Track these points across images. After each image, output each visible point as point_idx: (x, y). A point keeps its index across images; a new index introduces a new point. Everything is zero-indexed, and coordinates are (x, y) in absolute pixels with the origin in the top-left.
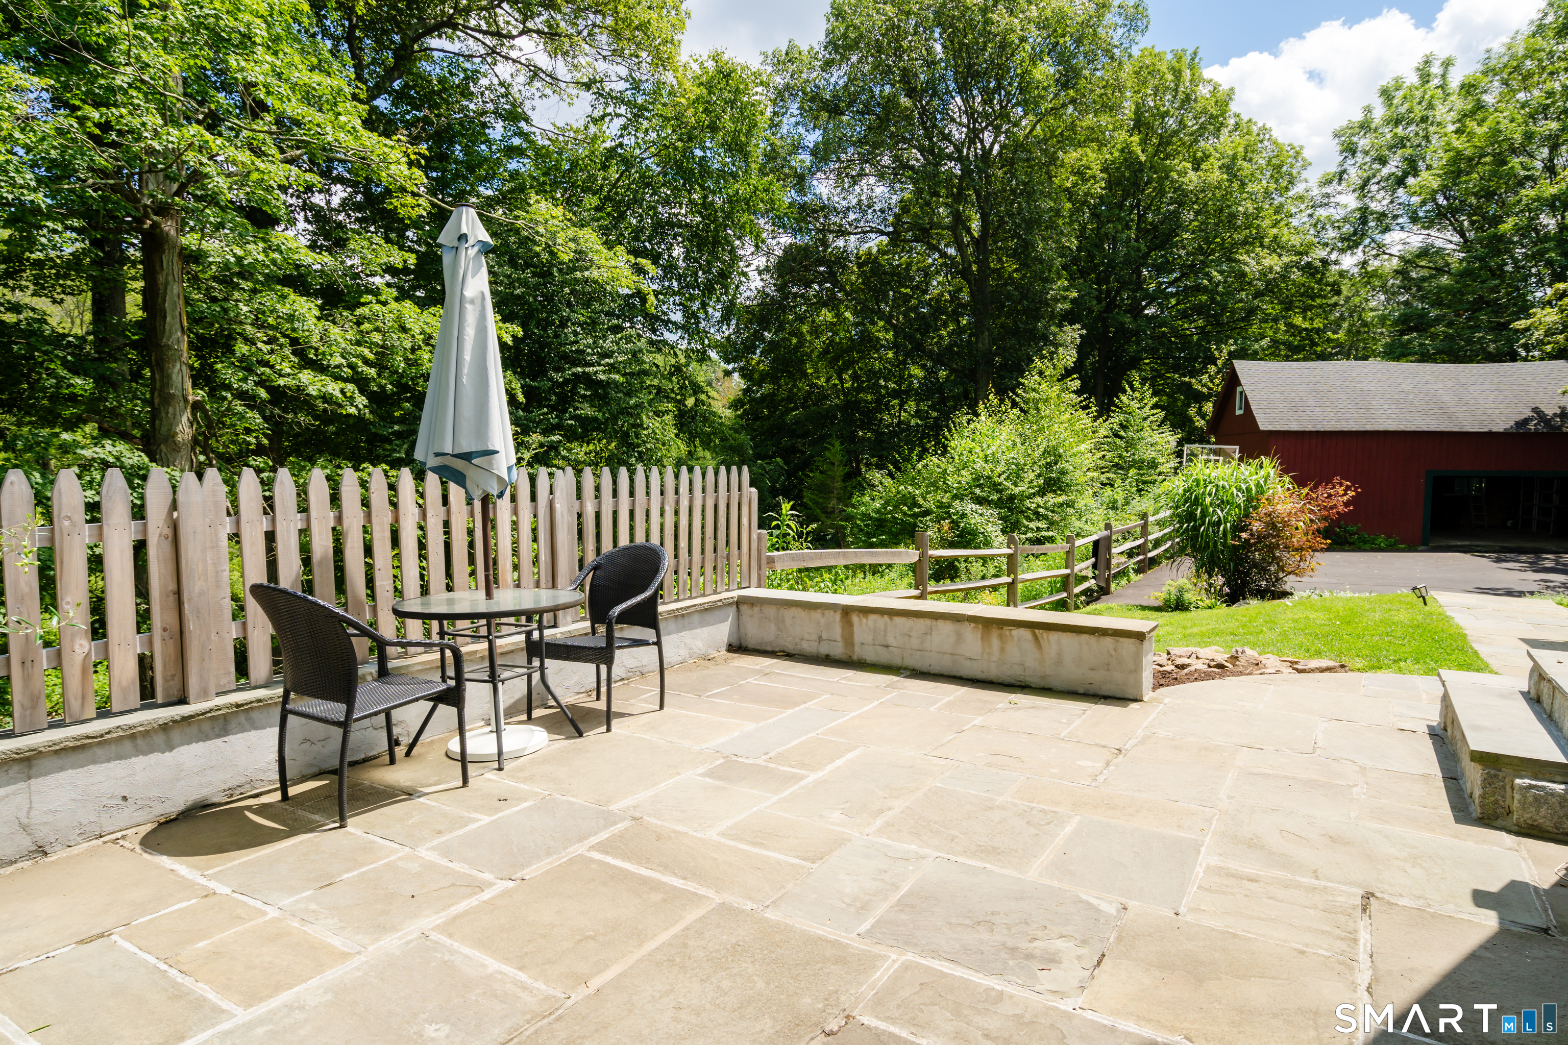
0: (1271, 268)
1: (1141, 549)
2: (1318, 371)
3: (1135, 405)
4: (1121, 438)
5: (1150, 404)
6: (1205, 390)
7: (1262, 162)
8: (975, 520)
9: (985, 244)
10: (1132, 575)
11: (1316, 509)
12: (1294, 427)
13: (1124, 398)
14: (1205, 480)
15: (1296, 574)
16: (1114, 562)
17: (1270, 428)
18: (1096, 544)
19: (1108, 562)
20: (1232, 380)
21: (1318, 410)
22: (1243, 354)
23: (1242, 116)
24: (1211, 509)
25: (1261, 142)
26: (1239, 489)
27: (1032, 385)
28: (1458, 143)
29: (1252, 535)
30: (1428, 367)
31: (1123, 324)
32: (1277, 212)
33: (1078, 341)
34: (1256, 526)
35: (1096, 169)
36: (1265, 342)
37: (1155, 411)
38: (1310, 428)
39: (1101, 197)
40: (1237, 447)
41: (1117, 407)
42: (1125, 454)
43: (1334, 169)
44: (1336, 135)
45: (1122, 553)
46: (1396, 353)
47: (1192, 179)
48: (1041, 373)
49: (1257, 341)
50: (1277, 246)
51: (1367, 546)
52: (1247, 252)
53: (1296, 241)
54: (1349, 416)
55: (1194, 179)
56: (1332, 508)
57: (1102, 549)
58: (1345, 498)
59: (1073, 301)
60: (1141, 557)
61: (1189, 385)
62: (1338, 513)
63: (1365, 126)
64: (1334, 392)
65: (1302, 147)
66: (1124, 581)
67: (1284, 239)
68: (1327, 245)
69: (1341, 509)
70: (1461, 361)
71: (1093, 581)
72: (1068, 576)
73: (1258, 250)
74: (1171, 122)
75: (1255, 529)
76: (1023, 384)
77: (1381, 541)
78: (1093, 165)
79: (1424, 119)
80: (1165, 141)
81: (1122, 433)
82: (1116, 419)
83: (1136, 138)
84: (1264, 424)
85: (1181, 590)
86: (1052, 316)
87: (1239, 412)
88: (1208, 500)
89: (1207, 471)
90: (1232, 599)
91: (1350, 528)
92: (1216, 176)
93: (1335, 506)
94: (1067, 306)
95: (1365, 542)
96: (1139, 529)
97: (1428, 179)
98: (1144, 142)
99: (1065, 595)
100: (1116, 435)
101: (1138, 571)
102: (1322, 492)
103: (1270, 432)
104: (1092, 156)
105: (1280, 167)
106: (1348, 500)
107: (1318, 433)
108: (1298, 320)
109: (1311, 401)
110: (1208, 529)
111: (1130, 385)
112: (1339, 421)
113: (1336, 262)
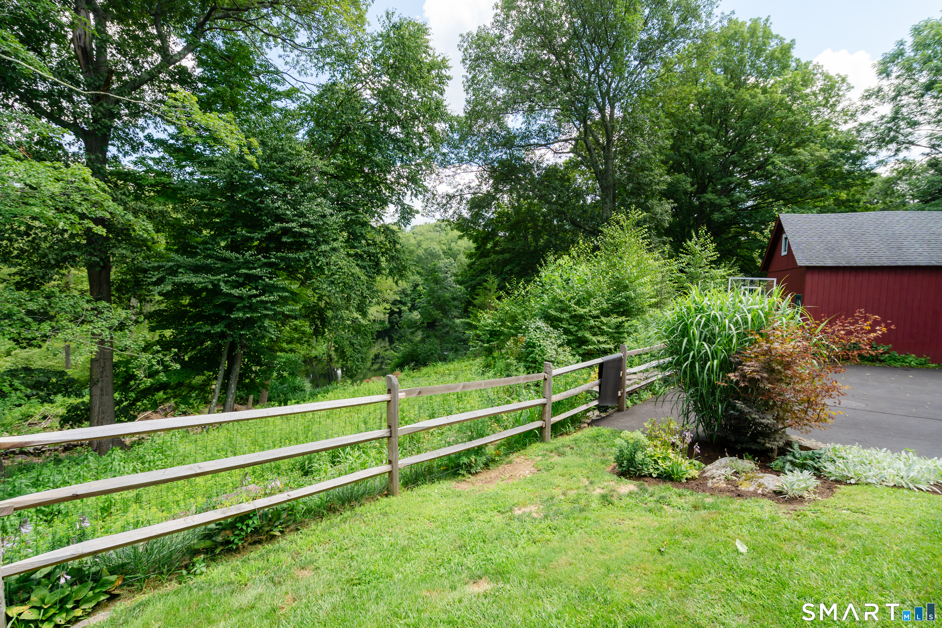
2: (853, 219)
3: (698, 248)
5: (711, 248)
9: (610, 149)
12: (829, 263)
13: (690, 243)
16: (629, 380)
17: (807, 264)
18: (601, 366)
19: (622, 380)
20: (779, 230)
21: (852, 249)
23: (801, 59)
25: (816, 74)
27: (610, 232)
33: (671, 210)
34: (750, 367)
40: (775, 280)
41: (685, 249)
43: (872, 87)
54: (881, 254)
57: (608, 372)
64: (868, 235)
66: (648, 396)
72: (544, 405)
75: (747, 368)
76: (602, 232)
82: (684, 259)
84: (801, 260)
87: (784, 253)
91: (880, 348)
94: (664, 187)
99: (541, 424)
103: (808, 268)
105: (831, 90)
107: (851, 268)
109: (846, 243)
110: (692, 365)
111: (697, 234)
112: (871, 258)
113: (874, 154)
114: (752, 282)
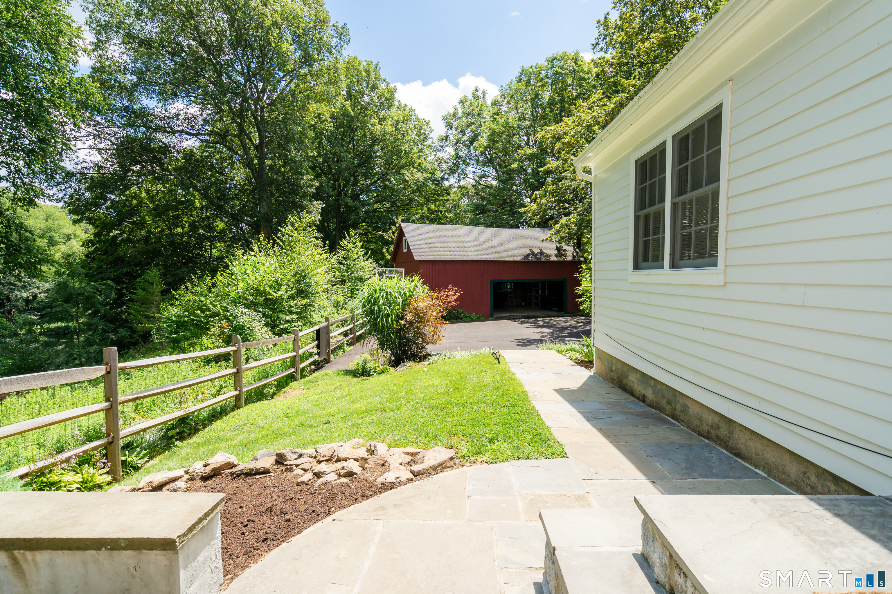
0: (418, 179)
1: (352, 331)
3: (351, 246)
4: (343, 264)
5: (360, 246)
6: (390, 239)
7: (412, 126)
8: (243, 320)
9: (262, 149)
10: (347, 349)
11: (441, 304)
12: (431, 258)
13: (345, 242)
14: (380, 289)
15: (432, 343)
16: (332, 341)
17: (420, 259)
18: (318, 331)
19: (328, 342)
20: (401, 234)
21: (442, 249)
22: (407, 220)
23: (401, 102)
24: (383, 307)
25: (411, 116)
26: (400, 294)
27: (287, 232)
28: (493, 126)
29: (407, 322)
30: (488, 229)
31: (347, 203)
32: (420, 152)
33: (320, 210)
34: (409, 316)
35: (328, 116)
36: (417, 216)
37: (362, 250)
38: (438, 259)
39: (331, 132)
40: (403, 270)
41: (340, 246)
42: (346, 274)
43: (443, 134)
44: (443, 118)
45: (341, 334)
46: (475, 223)
47: (378, 129)
48: (292, 225)
49: (414, 215)
50: (420, 169)
51: (468, 320)
52: (408, 170)
53: (429, 166)
54: (456, 253)
55: (379, 129)
56: (448, 303)
57: (322, 335)
58: (455, 297)
59: (317, 188)
60: (352, 336)
61: (382, 236)
62: (452, 306)
63: (455, 115)
65: (429, 122)
66: (340, 353)
67: (424, 165)
68: (442, 171)
69: (453, 303)
70: (501, 227)
71: (316, 357)
72: (295, 356)
73: (412, 169)
74: (366, 99)
75: (408, 318)
76: (281, 231)
77: (474, 316)
78: (325, 113)
79: (479, 115)
80: (364, 108)
81: (344, 262)
82: (341, 254)
83: (348, 103)
84: (417, 257)
85: (365, 362)
86: (304, 195)
87: (405, 251)
88: (381, 301)
89: (381, 283)
90: (396, 363)
91: (459, 311)
92: (390, 129)
93: (450, 302)
94: (314, 190)
95: (466, 317)
96: (350, 319)
97: (482, 141)
98: (354, 106)
99: (293, 370)
100: (341, 263)
101: (350, 344)
102: (443, 294)
103: (420, 261)
104: (325, 108)
105: (420, 129)
106: (457, 298)
107: (442, 261)
108: (432, 207)
109: (439, 245)
110: (382, 320)
111: (349, 235)
112: (451, 255)
113: (447, 180)
114: (391, 272)
